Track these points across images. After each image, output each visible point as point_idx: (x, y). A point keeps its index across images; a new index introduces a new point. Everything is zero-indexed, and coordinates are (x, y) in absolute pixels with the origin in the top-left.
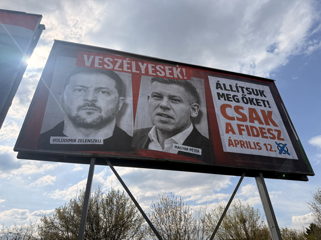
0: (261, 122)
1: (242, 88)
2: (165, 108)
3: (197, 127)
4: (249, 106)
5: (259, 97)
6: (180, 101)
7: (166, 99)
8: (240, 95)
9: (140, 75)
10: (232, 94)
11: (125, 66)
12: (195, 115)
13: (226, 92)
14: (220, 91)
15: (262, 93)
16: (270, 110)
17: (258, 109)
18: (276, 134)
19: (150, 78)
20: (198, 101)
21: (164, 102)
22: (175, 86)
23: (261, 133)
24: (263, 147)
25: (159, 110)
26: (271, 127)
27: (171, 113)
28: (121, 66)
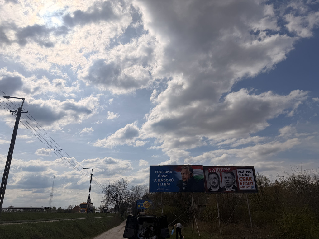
0: (248, 181)
1: (245, 171)
2: (228, 181)
3: (234, 184)
4: (246, 176)
5: (249, 173)
6: (230, 178)
7: (227, 178)
8: (244, 173)
9: (221, 172)
10: (242, 173)
11: (218, 170)
12: (234, 181)
13: (241, 173)
14: (240, 173)
15: (250, 172)
16: (251, 177)
17: (248, 177)
18: (251, 183)
19: (223, 172)
20: (234, 178)
21: (227, 179)
22: (229, 174)
23: (248, 184)
24: (248, 187)
25: (226, 181)
26: (251, 182)
27: (229, 182)
28: (217, 171)
